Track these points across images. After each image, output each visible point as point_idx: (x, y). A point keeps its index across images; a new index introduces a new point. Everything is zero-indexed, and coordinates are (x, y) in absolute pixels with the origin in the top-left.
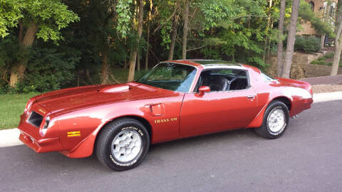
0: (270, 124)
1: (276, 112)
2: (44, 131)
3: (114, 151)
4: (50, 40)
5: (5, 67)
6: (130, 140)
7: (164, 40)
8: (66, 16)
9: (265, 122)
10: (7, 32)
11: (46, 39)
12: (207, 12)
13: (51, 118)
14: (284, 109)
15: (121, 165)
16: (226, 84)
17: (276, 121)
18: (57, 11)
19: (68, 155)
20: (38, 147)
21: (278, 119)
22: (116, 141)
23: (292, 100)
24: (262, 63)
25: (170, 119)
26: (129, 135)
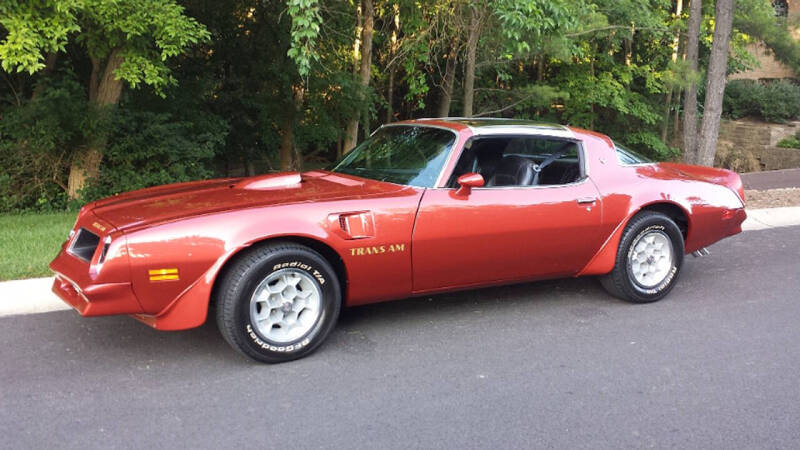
0: (636, 269)
1: (650, 239)
2: (97, 268)
3: (256, 318)
4: (143, 83)
5: (57, 152)
6: (295, 293)
7: (413, 87)
8: (180, 30)
9: (623, 262)
10: (40, 61)
11: (134, 81)
12: (507, 17)
13: (113, 239)
14: (669, 232)
15: (273, 349)
16: (529, 173)
17: (650, 262)
18: (159, 18)
19: (155, 326)
20: (86, 304)
21: (657, 257)
22: (263, 295)
23: (690, 212)
24: (660, 146)
25: (387, 247)
26: (293, 282)
